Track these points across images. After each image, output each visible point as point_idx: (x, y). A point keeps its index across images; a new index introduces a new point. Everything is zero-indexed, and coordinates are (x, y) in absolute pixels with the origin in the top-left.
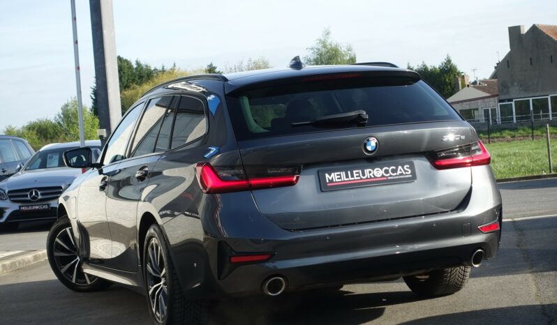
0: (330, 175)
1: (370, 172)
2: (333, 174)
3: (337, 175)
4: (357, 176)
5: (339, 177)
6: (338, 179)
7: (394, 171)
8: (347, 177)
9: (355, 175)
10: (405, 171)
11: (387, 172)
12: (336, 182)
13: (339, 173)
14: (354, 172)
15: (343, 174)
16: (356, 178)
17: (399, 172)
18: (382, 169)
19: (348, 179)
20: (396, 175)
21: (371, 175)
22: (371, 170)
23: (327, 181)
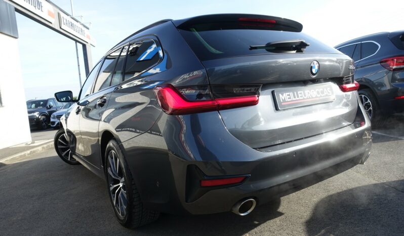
0: (282, 95)
1: (309, 93)
2: (284, 94)
3: (288, 95)
4: (301, 97)
5: (289, 97)
6: (289, 98)
7: (322, 92)
8: (295, 97)
9: (300, 95)
10: (329, 93)
11: (318, 93)
12: (287, 102)
13: (288, 93)
14: (299, 92)
15: (291, 94)
16: (300, 98)
17: (325, 94)
18: (315, 90)
19: (295, 99)
20: (324, 96)
21: (309, 95)
22: (309, 91)
23: (282, 101)
